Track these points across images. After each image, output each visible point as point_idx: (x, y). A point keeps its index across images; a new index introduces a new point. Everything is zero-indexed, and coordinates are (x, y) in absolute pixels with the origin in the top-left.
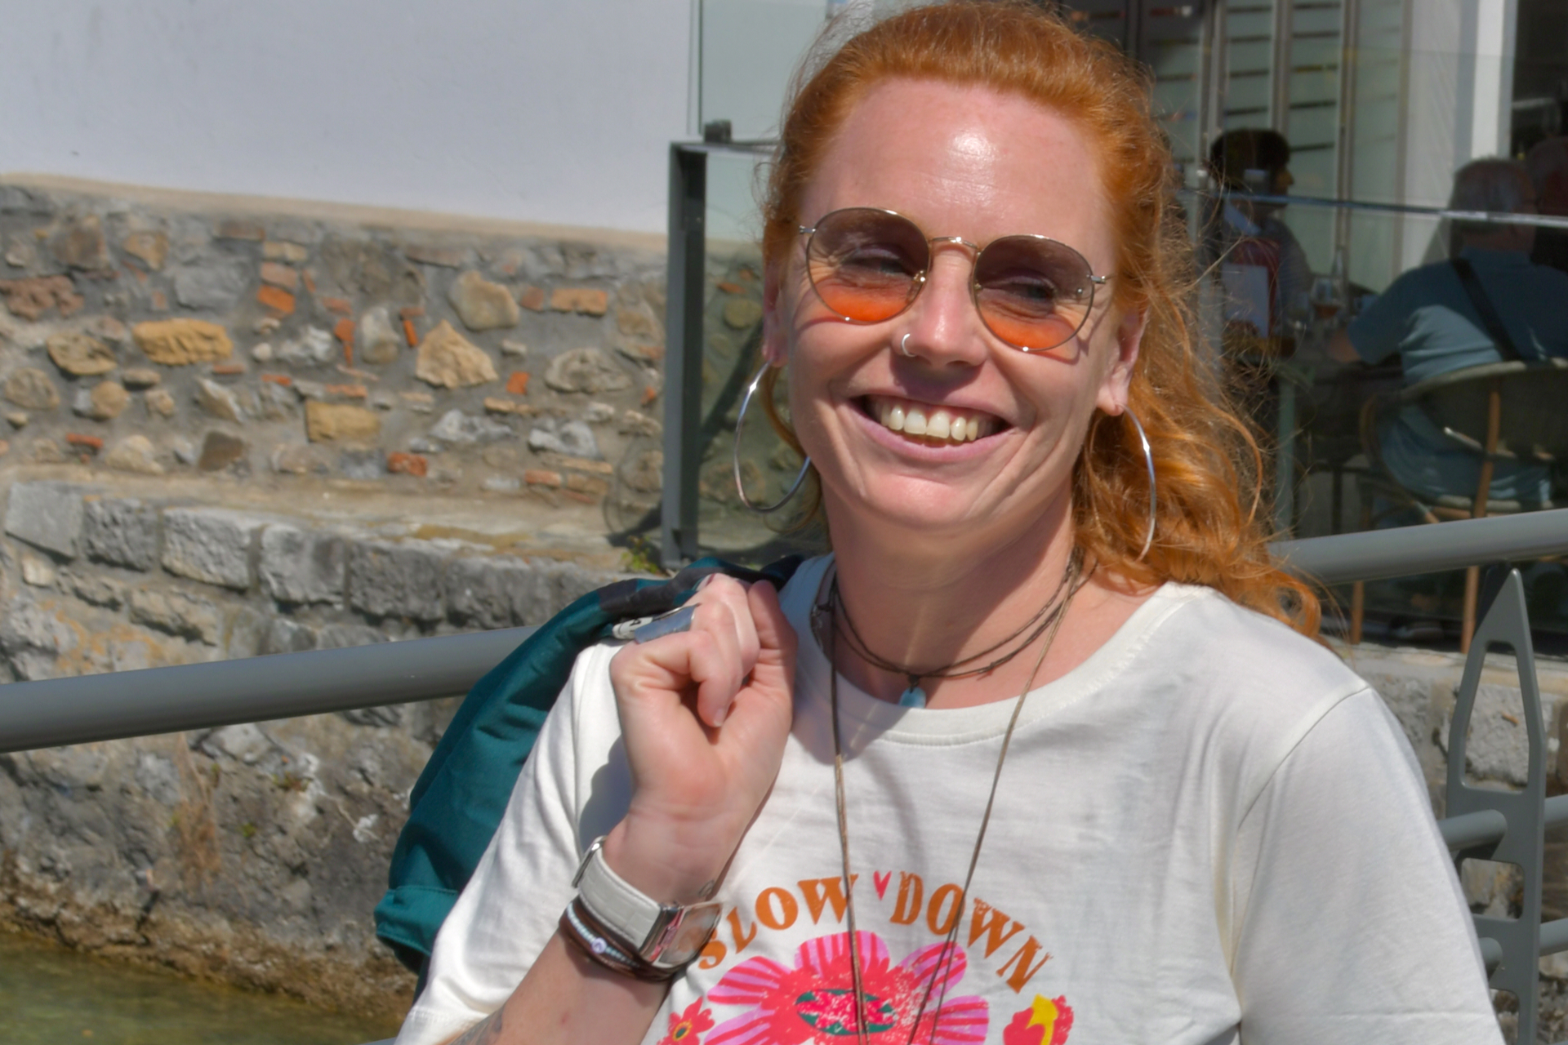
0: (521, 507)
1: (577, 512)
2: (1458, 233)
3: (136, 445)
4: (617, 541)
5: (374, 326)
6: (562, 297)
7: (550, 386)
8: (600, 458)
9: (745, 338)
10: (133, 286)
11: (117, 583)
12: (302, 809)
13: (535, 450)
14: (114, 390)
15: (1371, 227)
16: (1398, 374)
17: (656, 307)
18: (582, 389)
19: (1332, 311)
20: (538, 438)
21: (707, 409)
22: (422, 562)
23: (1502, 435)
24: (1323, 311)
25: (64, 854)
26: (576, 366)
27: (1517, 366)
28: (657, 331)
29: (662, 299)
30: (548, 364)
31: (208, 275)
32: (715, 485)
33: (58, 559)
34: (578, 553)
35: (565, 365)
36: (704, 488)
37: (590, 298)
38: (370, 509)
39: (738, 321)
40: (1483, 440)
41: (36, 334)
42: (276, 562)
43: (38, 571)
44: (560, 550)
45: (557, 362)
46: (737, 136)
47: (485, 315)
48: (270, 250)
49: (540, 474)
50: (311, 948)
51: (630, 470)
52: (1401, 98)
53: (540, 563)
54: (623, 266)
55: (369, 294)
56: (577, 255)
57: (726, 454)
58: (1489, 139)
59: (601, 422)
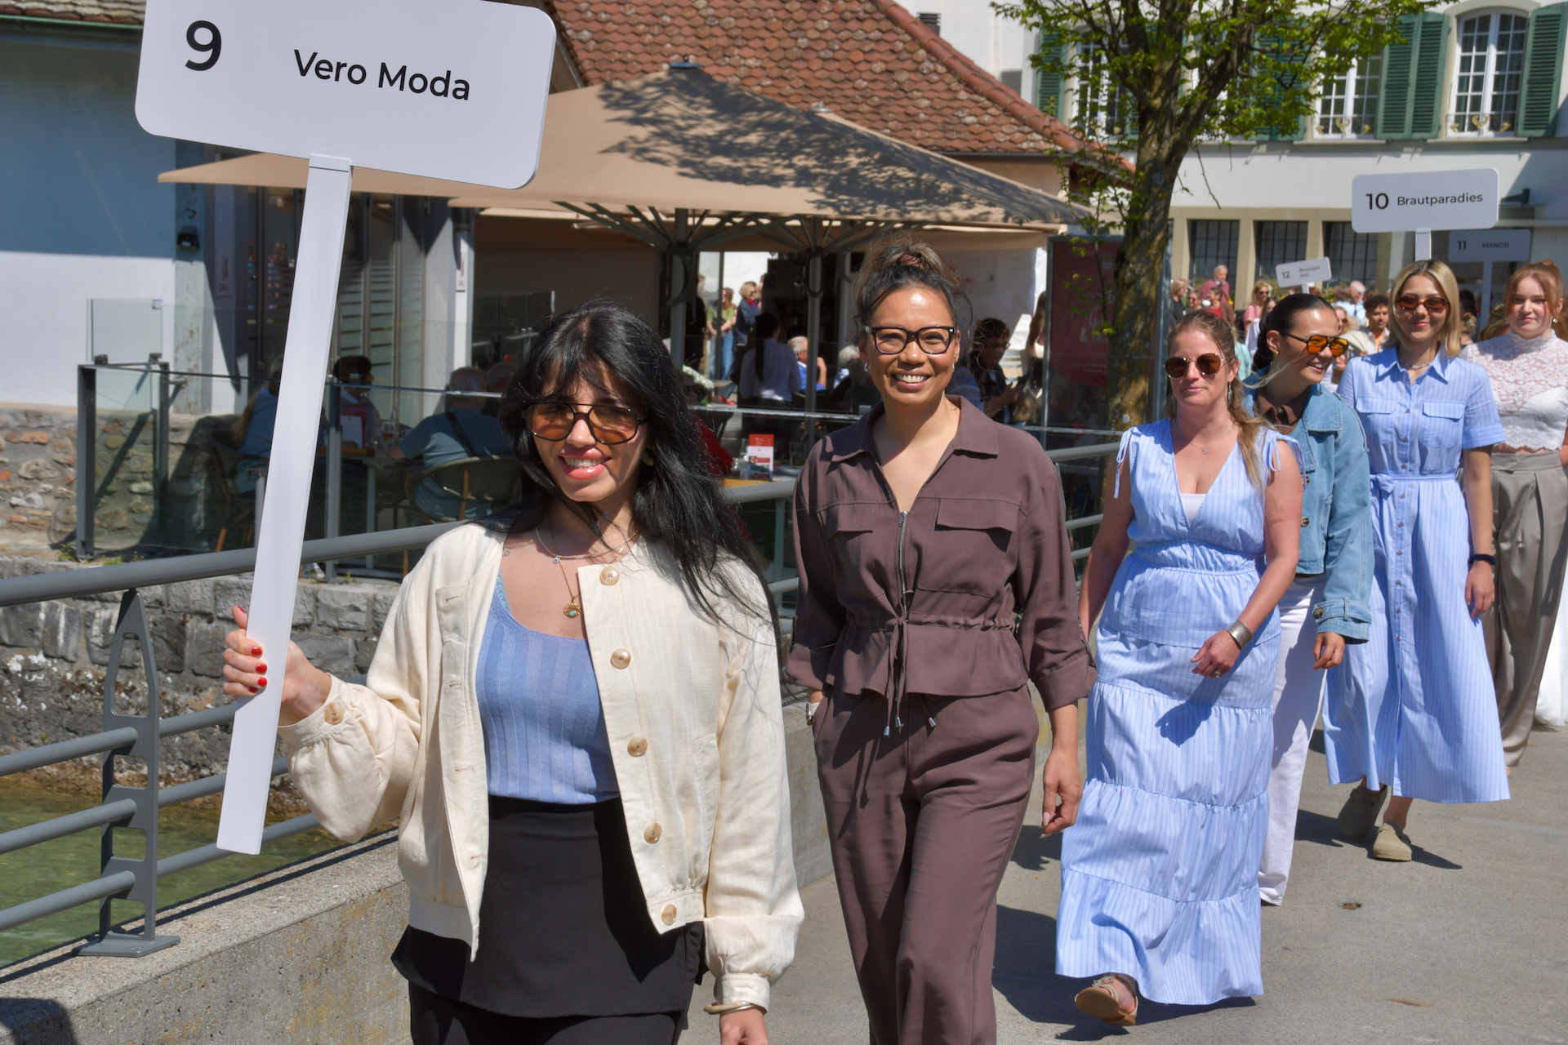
0: (7, 532)
1: (34, 534)
2: (449, 400)
4: (54, 547)
6: (26, 436)
7: (21, 477)
8: (46, 509)
9: (116, 453)
13: (13, 506)
15: (410, 398)
16: (423, 464)
17: (72, 439)
18: (37, 477)
19: (391, 436)
20: (15, 501)
21: (97, 485)
23: (470, 489)
24: (387, 436)
26: (33, 467)
27: (476, 459)
28: (73, 450)
29: (75, 436)
30: (20, 467)
32: (102, 520)
34: (35, 553)
35: (28, 467)
36: (97, 521)
37: (40, 436)
39: (112, 445)
40: (461, 492)
44: (25, 552)
45: (24, 466)
46: (110, 361)
49: (16, 517)
51: (60, 514)
52: (422, 342)
53: (16, 558)
54: (56, 421)
56: (33, 416)
57: (108, 506)
58: (461, 359)
59: (46, 493)
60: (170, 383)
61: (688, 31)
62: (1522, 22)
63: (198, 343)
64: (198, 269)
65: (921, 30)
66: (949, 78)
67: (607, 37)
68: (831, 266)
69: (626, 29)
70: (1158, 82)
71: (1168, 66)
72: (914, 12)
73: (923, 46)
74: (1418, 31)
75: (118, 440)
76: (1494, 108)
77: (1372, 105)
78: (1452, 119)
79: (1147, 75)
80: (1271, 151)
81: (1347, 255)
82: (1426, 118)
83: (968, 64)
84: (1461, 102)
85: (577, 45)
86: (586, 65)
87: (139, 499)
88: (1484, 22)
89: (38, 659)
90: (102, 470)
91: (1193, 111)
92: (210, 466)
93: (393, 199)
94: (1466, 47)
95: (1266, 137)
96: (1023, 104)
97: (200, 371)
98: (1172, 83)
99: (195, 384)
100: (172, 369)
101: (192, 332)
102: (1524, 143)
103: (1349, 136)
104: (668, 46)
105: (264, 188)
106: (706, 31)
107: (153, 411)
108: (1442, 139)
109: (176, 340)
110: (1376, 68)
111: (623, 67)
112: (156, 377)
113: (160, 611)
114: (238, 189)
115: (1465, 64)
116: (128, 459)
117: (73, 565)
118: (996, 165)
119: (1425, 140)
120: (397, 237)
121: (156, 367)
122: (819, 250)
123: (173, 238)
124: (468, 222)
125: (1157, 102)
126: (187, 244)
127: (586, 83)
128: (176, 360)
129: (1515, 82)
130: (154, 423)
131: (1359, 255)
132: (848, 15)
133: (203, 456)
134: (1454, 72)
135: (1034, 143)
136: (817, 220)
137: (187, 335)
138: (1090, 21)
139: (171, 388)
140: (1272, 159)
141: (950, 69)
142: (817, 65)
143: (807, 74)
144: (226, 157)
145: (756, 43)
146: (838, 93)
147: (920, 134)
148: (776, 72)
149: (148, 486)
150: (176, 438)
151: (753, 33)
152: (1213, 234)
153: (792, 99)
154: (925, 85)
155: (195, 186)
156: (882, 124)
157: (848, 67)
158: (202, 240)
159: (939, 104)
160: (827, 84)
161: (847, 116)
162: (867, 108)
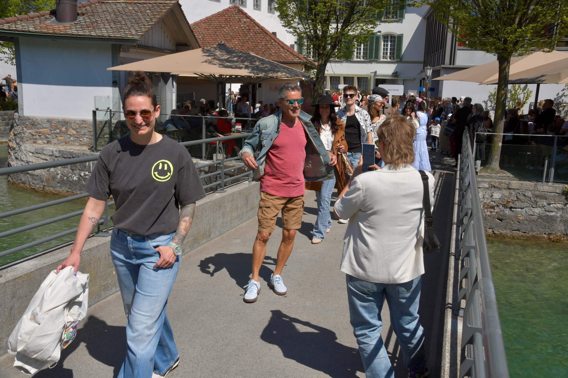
0: (79, 146)
1: (85, 147)
2: (172, 117)
3: (40, 142)
4: (89, 149)
5: (64, 129)
6: (82, 126)
7: (82, 134)
8: (87, 141)
9: (101, 129)
10: (39, 126)
11: (39, 155)
12: (59, 177)
13: (80, 141)
14: (37, 136)
18: (85, 134)
20: (81, 139)
21: (97, 136)
22: (69, 152)
25: (35, 182)
27: (177, 129)
28: (92, 128)
29: (92, 125)
30: (81, 132)
31: (46, 125)
32: (99, 143)
33: (33, 153)
34: (85, 151)
35: (83, 132)
36: (97, 144)
37: (85, 126)
38: (64, 147)
41: (29, 131)
42: (55, 153)
43: (31, 154)
44: (83, 151)
46: (99, 109)
47: (75, 128)
48: (53, 122)
49: (81, 143)
50: (61, 190)
51: (90, 142)
54: (88, 122)
55: (63, 126)
56: (84, 121)
57: (100, 140)
58: (174, 107)
59: (87, 138)
60: (112, 114)
61: (222, 36)
62: (394, 37)
63: (117, 105)
64: (117, 89)
65: (272, 36)
66: (279, 46)
67: (205, 37)
68: (254, 86)
69: (209, 35)
70: (322, 48)
71: (323, 44)
72: (271, 32)
73: (273, 39)
74: (375, 38)
75: (101, 126)
76: (390, 54)
77: (366, 53)
78: (382, 56)
79: (319, 46)
80: (346, 62)
81: (362, 84)
82: (377, 56)
83: (283, 43)
84: (384, 53)
85: (198, 39)
86: (200, 43)
87: (106, 139)
88: (388, 37)
89: (87, 173)
90: (98, 133)
91: (329, 54)
92: (121, 131)
93: (159, 73)
94: (384, 42)
95: (345, 59)
96: (295, 52)
97: (118, 111)
98: (324, 48)
99: (117, 114)
100: (112, 111)
102: (396, 62)
103: (362, 59)
105: (131, 71)
106: (226, 36)
107: (109, 120)
108: (380, 61)
109: (113, 104)
110: (367, 45)
111: (208, 44)
112: (109, 112)
114: (125, 71)
115: (384, 45)
116: (104, 130)
117: (93, 153)
118: (289, 65)
119: (377, 61)
120: (160, 81)
121: (109, 110)
122: (251, 83)
123: (112, 83)
124: (175, 78)
125: (321, 52)
126: (115, 84)
127: (200, 47)
128: (113, 109)
129: (394, 49)
130: (109, 122)
131: (365, 84)
132: (257, 32)
133: (119, 129)
134: (382, 47)
135: (297, 60)
136: (250, 77)
137: (115, 103)
138: (307, 34)
139: (112, 115)
140: (347, 64)
141: (279, 44)
142: (250, 43)
143: (248, 45)
144: (122, 64)
145: (237, 38)
146: (254, 49)
147: (272, 58)
148: (241, 45)
149: (108, 136)
150: (113, 126)
151: (236, 36)
152: (335, 79)
153: (245, 50)
154: (273, 48)
155: (116, 71)
156: (264, 56)
157: (257, 44)
158: (118, 83)
159: (277, 51)
160: (253, 47)
161: (257, 54)
162: (261, 52)
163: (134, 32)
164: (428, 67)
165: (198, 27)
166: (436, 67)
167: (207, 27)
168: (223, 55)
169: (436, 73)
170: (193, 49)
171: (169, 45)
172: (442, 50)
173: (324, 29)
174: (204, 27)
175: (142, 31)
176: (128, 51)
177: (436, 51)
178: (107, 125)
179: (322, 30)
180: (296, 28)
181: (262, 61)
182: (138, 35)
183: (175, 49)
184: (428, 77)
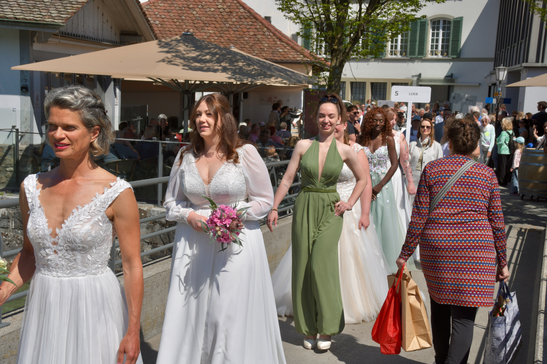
23: (118, 170)
27: (120, 160)
40: (116, 171)
60: (19, 135)
61: (190, 21)
62: (449, 22)
63: (28, 122)
65: (265, 22)
66: (274, 37)
67: (164, 23)
68: (237, 97)
69: (170, 20)
70: (337, 41)
71: (339, 36)
72: (263, 16)
73: (266, 27)
74: (418, 25)
75: (2, 154)
76: (442, 48)
77: (406, 47)
78: (430, 51)
79: (333, 38)
80: (375, 61)
82: (422, 51)
83: (280, 33)
84: (432, 46)
85: (154, 26)
86: (157, 32)
87: (9, 173)
88: (439, 22)
91: (347, 50)
92: (32, 162)
93: (94, 76)
94: (433, 30)
95: (373, 56)
96: (298, 46)
97: (29, 132)
98: (341, 42)
99: (27, 136)
100: (20, 131)
101: (26, 119)
102: (451, 59)
103: (399, 56)
104: (184, 26)
105: (50, 72)
106: (196, 22)
107: (13, 145)
108: (427, 58)
109: (21, 121)
110: (407, 35)
111: (170, 33)
112: (14, 134)
113: (16, 210)
114: (41, 72)
115: (433, 35)
116: (5, 160)
118: (289, 65)
119: (422, 58)
120: (95, 87)
121: (14, 130)
122: (232, 92)
123: (20, 88)
124: (119, 83)
125: (336, 47)
126: (24, 90)
127: (157, 38)
128: (21, 128)
129: (448, 41)
130: (14, 148)
132: (242, 17)
133: (31, 159)
134: (430, 37)
135: (300, 58)
136: (231, 83)
137: (25, 120)
138: (315, 21)
139: (20, 137)
140: (375, 64)
141: (274, 34)
142: (232, 33)
143: (229, 35)
144: (37, 61)
145: (212, 25)
146: (238, 42)
147: (264, 55)
148: (219, 35)
149: (12, 169)
150: (21, 153)
151: (210, 22)
152: (358, 86)
153: (224, 43)
154: (266, 39)
155: (26, 71)
156: (252, 52)
157: (242, 33)
158: (29, 89)
159: (271, 45)
160: (235, 39)
161: (242, 49)
162: (247, 46)
163: (55, 13)
164: (501, 67)
165: (153, 7)
166: (514, 67)
167: (168, 8)
168: (190, 51)
169: (514, 76)
170: (146, 40)
171: (109, 34)
172: (524, 40)
173: (339, 14)
174: (164, 8)
175: (68, 13)
176: (46, 41)
177: (515, 42)
178: (11, 152)
179: (338, 15)
180: (299, 13)
181: (249, 61)
182: (62, 19)
183: (118, 40)
184: (500, 82)
